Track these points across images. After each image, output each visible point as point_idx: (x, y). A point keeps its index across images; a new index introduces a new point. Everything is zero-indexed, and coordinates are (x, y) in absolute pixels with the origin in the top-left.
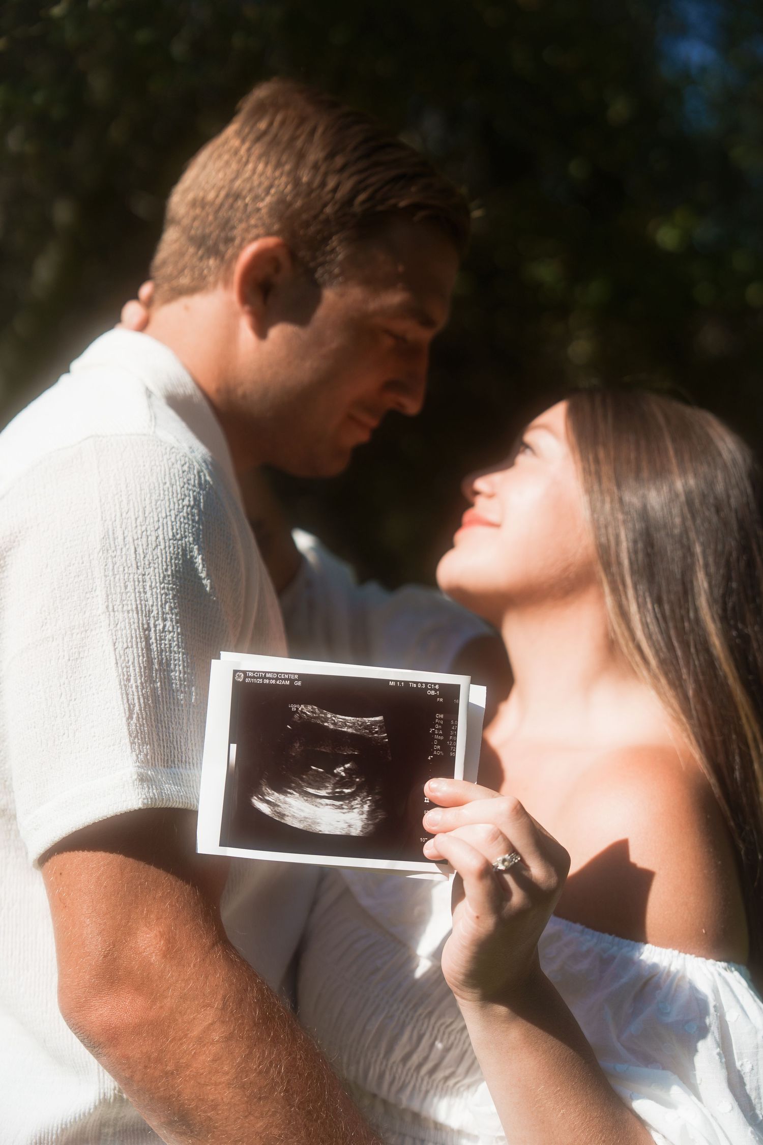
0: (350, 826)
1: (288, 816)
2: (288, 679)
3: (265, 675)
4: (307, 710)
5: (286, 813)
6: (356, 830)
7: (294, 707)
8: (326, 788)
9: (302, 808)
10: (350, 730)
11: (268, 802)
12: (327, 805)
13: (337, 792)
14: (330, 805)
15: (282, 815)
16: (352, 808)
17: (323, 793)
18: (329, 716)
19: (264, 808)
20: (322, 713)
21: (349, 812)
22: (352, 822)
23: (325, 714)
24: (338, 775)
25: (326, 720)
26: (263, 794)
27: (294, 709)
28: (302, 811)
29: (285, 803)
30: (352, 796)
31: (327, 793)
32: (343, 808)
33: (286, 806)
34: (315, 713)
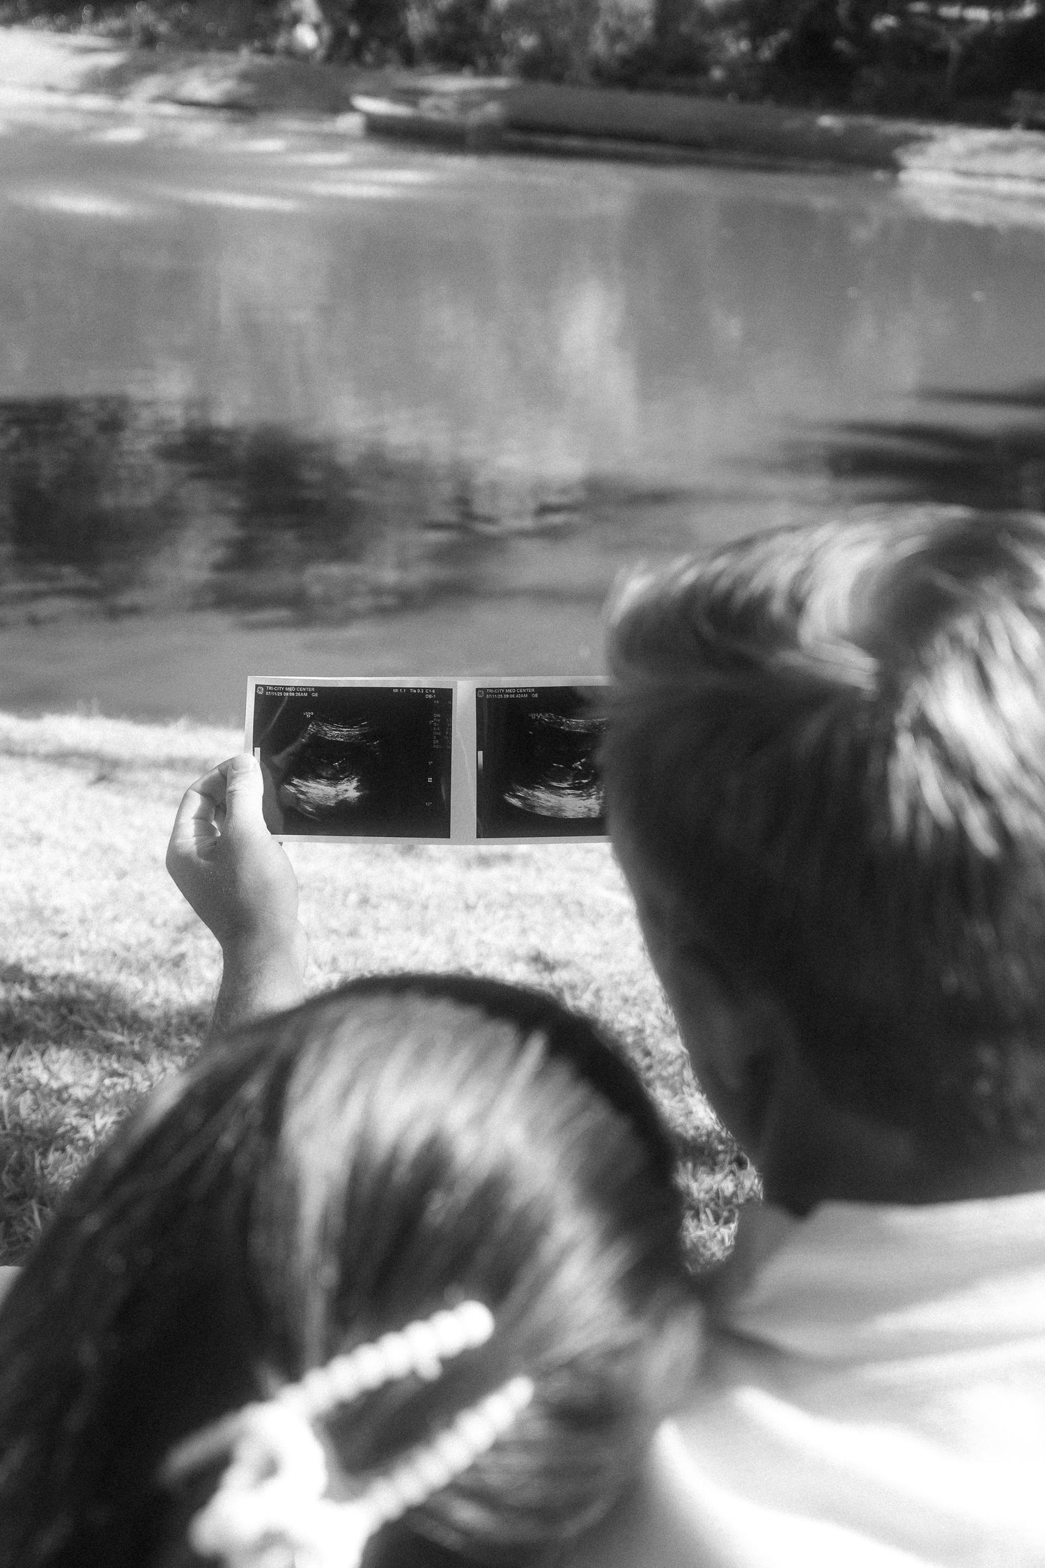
0: (589, 810)
1: (537, 807)
2: (526, 693)
3: (505, 691)
4: (546, 717)
5: (536, 804)
6: (595, 812)
7: (533, 716)
8: (567, 780)
9: (549, 799)
10: (582, 731)
11: (518, 797)
12: (569, 794)
13: (576, 783)
14: (572, 794)
15: (533, 807)
16: (589, 796)
17: (565, 785)
18: (564, 720)
19: (514, 801)
20: (558, 718)
21: (587, 799)
22: (591, 806)
23: (561, 719)
24: (576, 768)
25: (562, 724)
26: (513, 791)
27: (534, 718)
28: (549, 801)
29: (534, 796)
30: (588, 786)
31: (568, 785)
32: (582, 796)
33: (535, 799)
34: (552, 719)
